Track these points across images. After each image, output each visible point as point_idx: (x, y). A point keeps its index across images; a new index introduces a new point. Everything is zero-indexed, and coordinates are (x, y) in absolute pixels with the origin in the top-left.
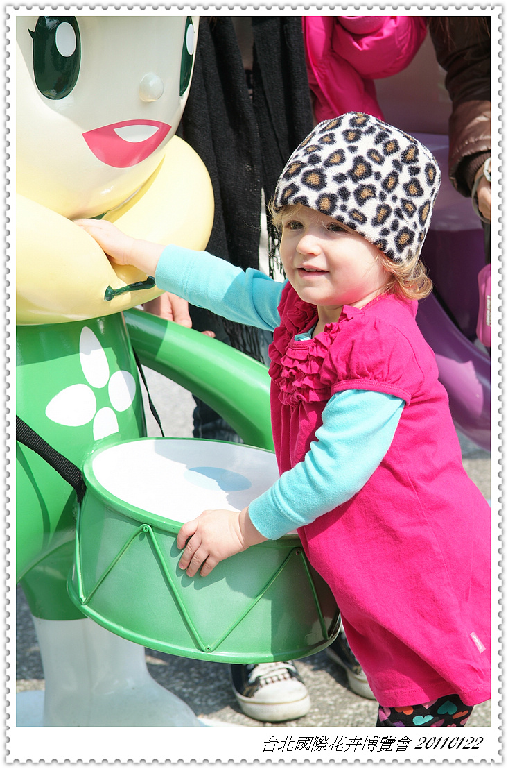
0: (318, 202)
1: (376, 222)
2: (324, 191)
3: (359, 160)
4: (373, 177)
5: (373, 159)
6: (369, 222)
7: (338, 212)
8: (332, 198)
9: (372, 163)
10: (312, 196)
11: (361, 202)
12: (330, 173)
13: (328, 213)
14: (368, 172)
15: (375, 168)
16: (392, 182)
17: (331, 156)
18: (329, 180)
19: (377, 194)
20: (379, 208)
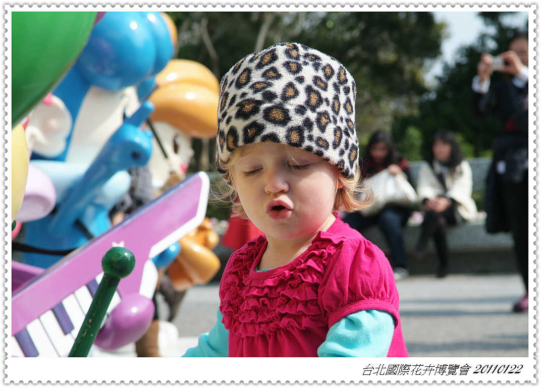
0: (288, 137)
1: (336, 145)
2: (290, 124)
3: (309, 90)
4: (324, 103)
5: (319, 86)
6: (331, 147)
7: (307, 143)
8: (299, 130)
9: (320, 91)
10: (281, 132)
11: (323, 129)
12: (291, 106)
13: (298, 145)
14: (320, 101)
15: (324, 95)
16: (336, 105)
17: (285, 91)
18: (292, 113)
19: (331, 119)
20: (335, 131)
